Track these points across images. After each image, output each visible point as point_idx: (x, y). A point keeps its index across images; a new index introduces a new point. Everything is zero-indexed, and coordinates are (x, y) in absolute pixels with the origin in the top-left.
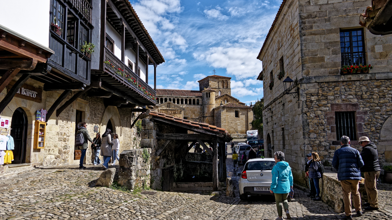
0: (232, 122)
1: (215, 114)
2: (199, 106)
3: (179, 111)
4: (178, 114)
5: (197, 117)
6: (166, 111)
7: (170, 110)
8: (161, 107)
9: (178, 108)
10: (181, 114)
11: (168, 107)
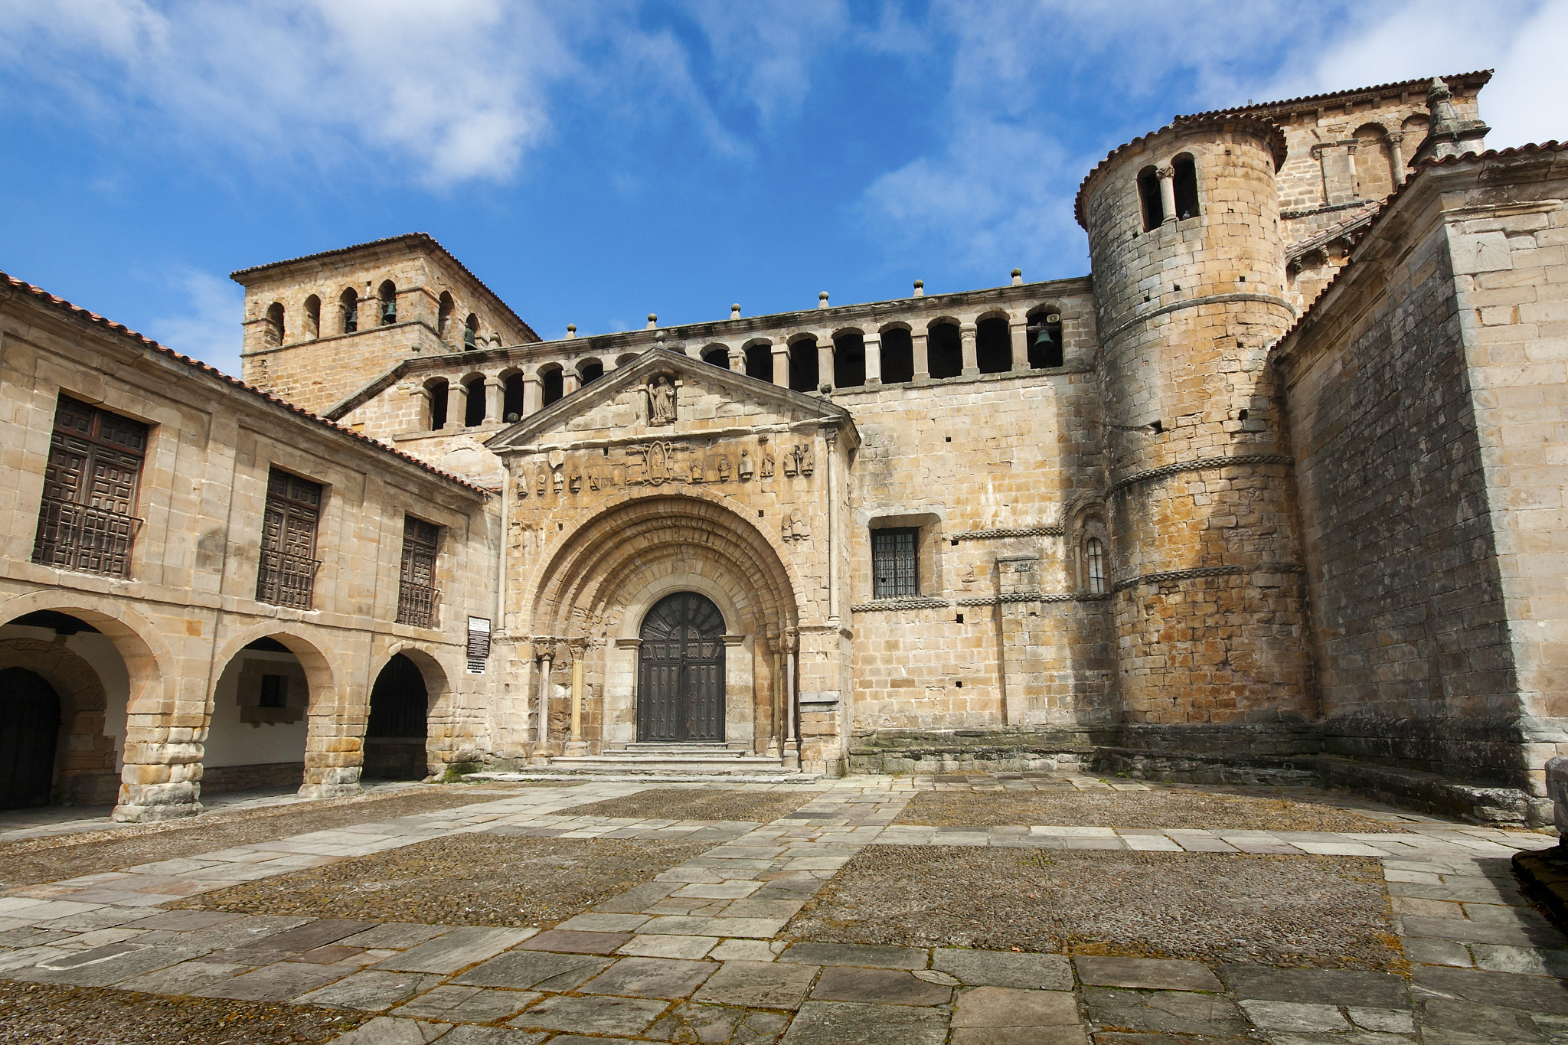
3: (782, 445)
4: (769, 480)
5: (1041, 511)
6: (632, 460)
7: (678, 445)
8: (579, 425)
9: (767, 420)
10: (808, 474)
11: (651, 412)
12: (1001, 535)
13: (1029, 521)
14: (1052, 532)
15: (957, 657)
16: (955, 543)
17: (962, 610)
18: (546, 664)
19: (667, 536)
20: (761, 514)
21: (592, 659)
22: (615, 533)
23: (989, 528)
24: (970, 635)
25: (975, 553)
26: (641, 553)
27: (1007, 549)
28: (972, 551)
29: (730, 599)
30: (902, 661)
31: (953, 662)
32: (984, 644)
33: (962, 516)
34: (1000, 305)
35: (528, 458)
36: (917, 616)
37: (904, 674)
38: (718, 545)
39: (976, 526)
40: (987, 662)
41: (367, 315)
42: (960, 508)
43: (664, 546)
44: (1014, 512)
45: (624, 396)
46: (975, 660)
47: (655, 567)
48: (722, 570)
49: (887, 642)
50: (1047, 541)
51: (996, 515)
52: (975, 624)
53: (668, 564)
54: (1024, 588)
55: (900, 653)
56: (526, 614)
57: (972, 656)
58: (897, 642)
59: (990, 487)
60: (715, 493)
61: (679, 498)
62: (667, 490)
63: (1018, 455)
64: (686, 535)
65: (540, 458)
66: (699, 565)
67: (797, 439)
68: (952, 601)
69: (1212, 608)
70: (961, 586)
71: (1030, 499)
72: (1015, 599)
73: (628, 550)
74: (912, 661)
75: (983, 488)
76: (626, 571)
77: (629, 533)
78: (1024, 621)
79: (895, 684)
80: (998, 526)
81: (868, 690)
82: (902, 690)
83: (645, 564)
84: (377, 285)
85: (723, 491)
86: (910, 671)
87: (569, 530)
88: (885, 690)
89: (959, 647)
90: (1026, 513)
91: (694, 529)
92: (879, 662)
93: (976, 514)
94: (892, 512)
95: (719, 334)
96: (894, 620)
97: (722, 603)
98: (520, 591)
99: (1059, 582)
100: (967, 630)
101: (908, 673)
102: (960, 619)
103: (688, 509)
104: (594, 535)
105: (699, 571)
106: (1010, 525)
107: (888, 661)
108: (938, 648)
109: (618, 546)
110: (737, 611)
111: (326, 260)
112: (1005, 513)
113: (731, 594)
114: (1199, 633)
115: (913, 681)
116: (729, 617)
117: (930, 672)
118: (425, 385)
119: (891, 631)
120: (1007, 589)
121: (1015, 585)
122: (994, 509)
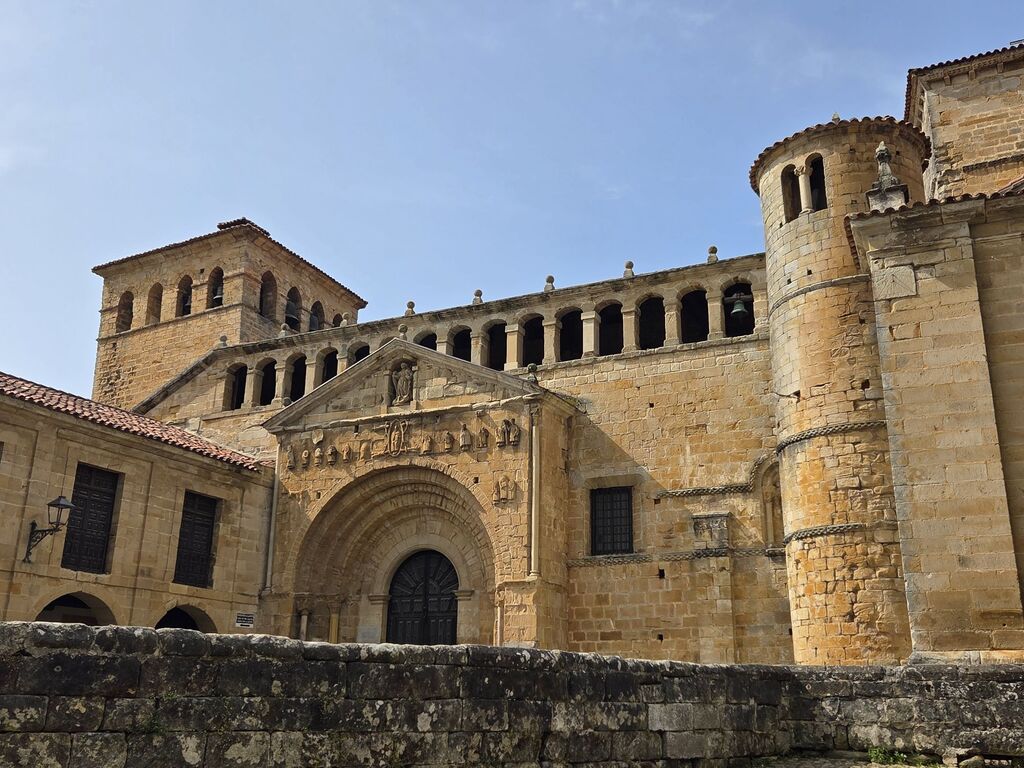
3: (494, 420)
4: (484, 450)
5: (733, 470)
6: (376, 436)
7: (412, 422)
8: (335, 407)
9: (484, 398)
10: (516, 445)
11: (393, 394)
12: (698, 493)
13: (722, 480)
14: (743, 490)
15: (658, 610)
16: (657, 501)
17: (664, 565)
18: (305, 618)
19: (409, 501)
20: (476, 480)
21: (347, 614)
22: (366, 499)
23: (688, 488)
24: (670, 589)
25: (674, 511)
26: (391, 516)
27: (701, 506)
28: (672, 509)
29: (463, 556)
30: (611, 614)
31: (655, 616)
32: (683, 598)
33: (663, 476)
34: (698, 281)
35: (296, 437)
36: (624, 571)
37: (612, 627)
38: (450, 507)
39: (675, 485)
40: (685, 616)
41: (199, 300)
42: (662, 468)
43: (409, 509)
44: (709, 471)
45: (373, 380)
46: (675, 613)
47: (402, 529)
48: (457, 530)
49: (598, 596)
50: (737, 502)
51: (693, 475)
52: (674, 579)
53: (413, 525)
54: (713, 545)
55: (609, 606)
56: (289, 574)
57: (672, 611)
58: (607, 596)
59: (688, 448)
60: (441, 462)
61: (412, 468)
62: (405, 462)
63: (713, 417)
64: (425, 498)
65: (305, 436)
66: (438, 525)
67: (506, 415)
68: (656, 558)
69: (839, 562)
70: (662, 542)
71: (723, 459)
72: (706, 553)
73: (378, 514)
74: (619, 616)
75: (682, 450)
76: (378, 533)
77: (377, 499)
78: (715, 576)
79: (604, 636)
80: (695, 485)
81: (581, 642)
82: (611, 642)
83: (394, 525)
84: (208, 272)
85: (447, 461)
86: (618, 624)
87: (325, 499)
88: (596, 642)
89: (660, 600)
90: (720, 472)
91: (431, 493)
92: (591, 617)
93: (674, 474)
94: (602, 473)
95: (462, 316)
96: (604, 574)
97: (456, 561)
98: (285, 555)
99: (750, 538)
100: (668, 585)
101: (616, 626)
102: (661, 574)
103: (422, 477)
104: (348, 502)
105: (438, 532)
106: (705, 485)
107: (598, 614)
108: (643, 602)
109: (369, 511)
110: (468, 567)
111: (168, 252)
112: (700, 472)
113: (463, 552)
114: (830, 586)
115: (620, 633)
116: (462, 573)
117: (636, 624)
118: (229, 370)
119: (602, 585)
120: (700, 545)
121: (707, 541)
122: (691, 470)
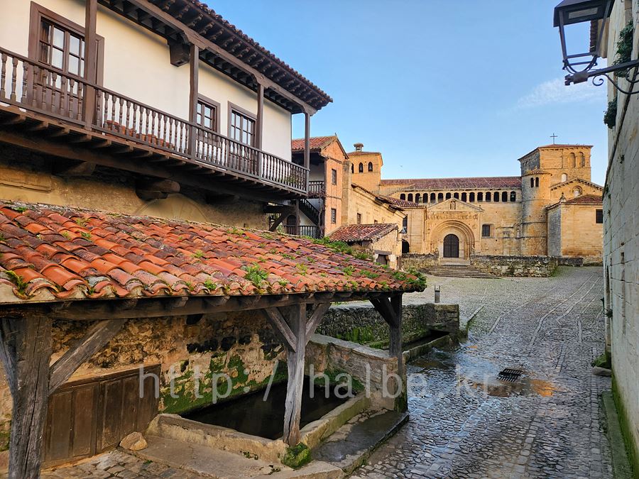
0: (587, 232)
1: (549, 219)
2: (515, 205)
3: (473, 214)
4: (471, 219)
5: (510, 224)
6: (448, 214)
7: (456, 213)
8: (439, 208)
9: (471, 210)
10: (477, 219)
11: (451, 207)
12: (504, 228)
13: (509, 226)
16: (496, 229)
17: (497, 239)
18: (432, 245)
20: (469, 224)
21: (437, 244)
23: (502, 227)
24: (498, 243)
25: (499, 230)
26: (447, 228)
27: (505, 230)
31: (495, 247)
32: (500, 244)
34: (506, 191)
35: (430, 213)
36: (489, 240)
38: (461, 228)
39: (500, 226)
40: (501, 247)
43: (452, 227)
44: (506, 224)
45: (447, 204)
48: (460, 232)
50: (511, 229)
52: (499, 241)
53: (449, 230)
56: (430, 237)
57: (498, 246)
58: (486, 243)
59: (503, 220)
60: (462, 221)
62: (454, 219)
63: (508, 216)
64: (455, 226)
65: (432, 213)
67: (475, 213)
68: (495, 238)
69: (535, 242)
70: (497, 235)
71: (509, 222)
74: (489, 246)
75: (501, 220)
76: (442, 231)
78: (507, 241)
80: (504, 226)
82: (487, 251)
83: (445, 230)
84: (367, 163)
86: (488, 248)
87: (437, 225)
88: (484, 251)
89: (496, 245)
90: (508, 224)
91: (457, 225)
93: (500, 224)
94: (487, 223)
96: (485, 240)
97: (459, 236)
98: (429, 234)
103: (457, 222)
105: (455, 231)
106: (506, 226)
107: (485, 246)
108: (493, 245)
114: (533, 245)
116: (460, 239)
117: (491, 248)
121: (506, 236)
122: (503, 224)
